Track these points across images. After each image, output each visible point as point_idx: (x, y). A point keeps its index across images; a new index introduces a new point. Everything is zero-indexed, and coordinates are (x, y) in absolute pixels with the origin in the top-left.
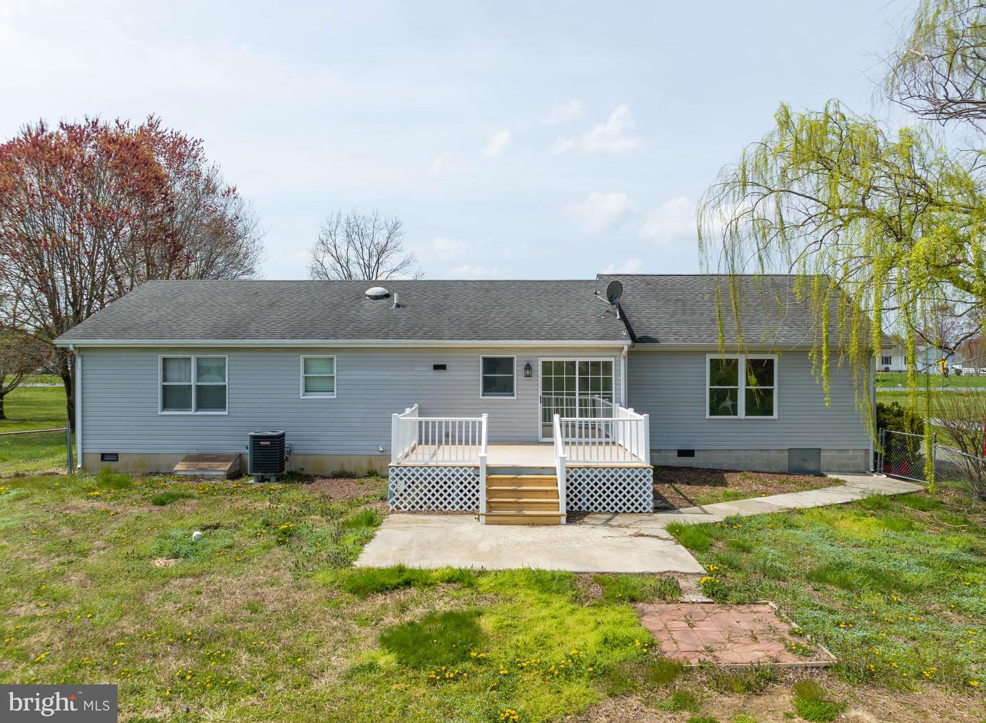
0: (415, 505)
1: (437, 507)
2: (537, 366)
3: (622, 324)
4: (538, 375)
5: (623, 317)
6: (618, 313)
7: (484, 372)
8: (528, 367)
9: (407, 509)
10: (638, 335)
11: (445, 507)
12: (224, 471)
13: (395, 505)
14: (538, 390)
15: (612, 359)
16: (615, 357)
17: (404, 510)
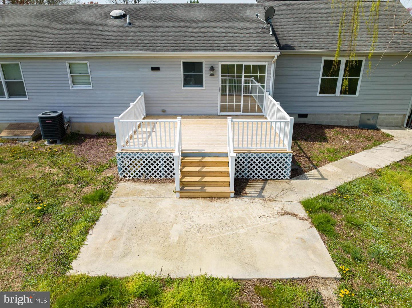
0: (136, 175)
1: (150, 176)
2: (218, 68)
3: (273, 38)
4: (218, 74)
5: (274, 33)
6: (271, 30)
7: (184, 72)
8: (212, 69)
9: (131, 178)
10: (282, 44)
11: (156, 177)
12: (30, 136)
13: (123, 175)
14: (218, 83)
15: (266, 64)
16: (268, 62)
17: (129, 178)
